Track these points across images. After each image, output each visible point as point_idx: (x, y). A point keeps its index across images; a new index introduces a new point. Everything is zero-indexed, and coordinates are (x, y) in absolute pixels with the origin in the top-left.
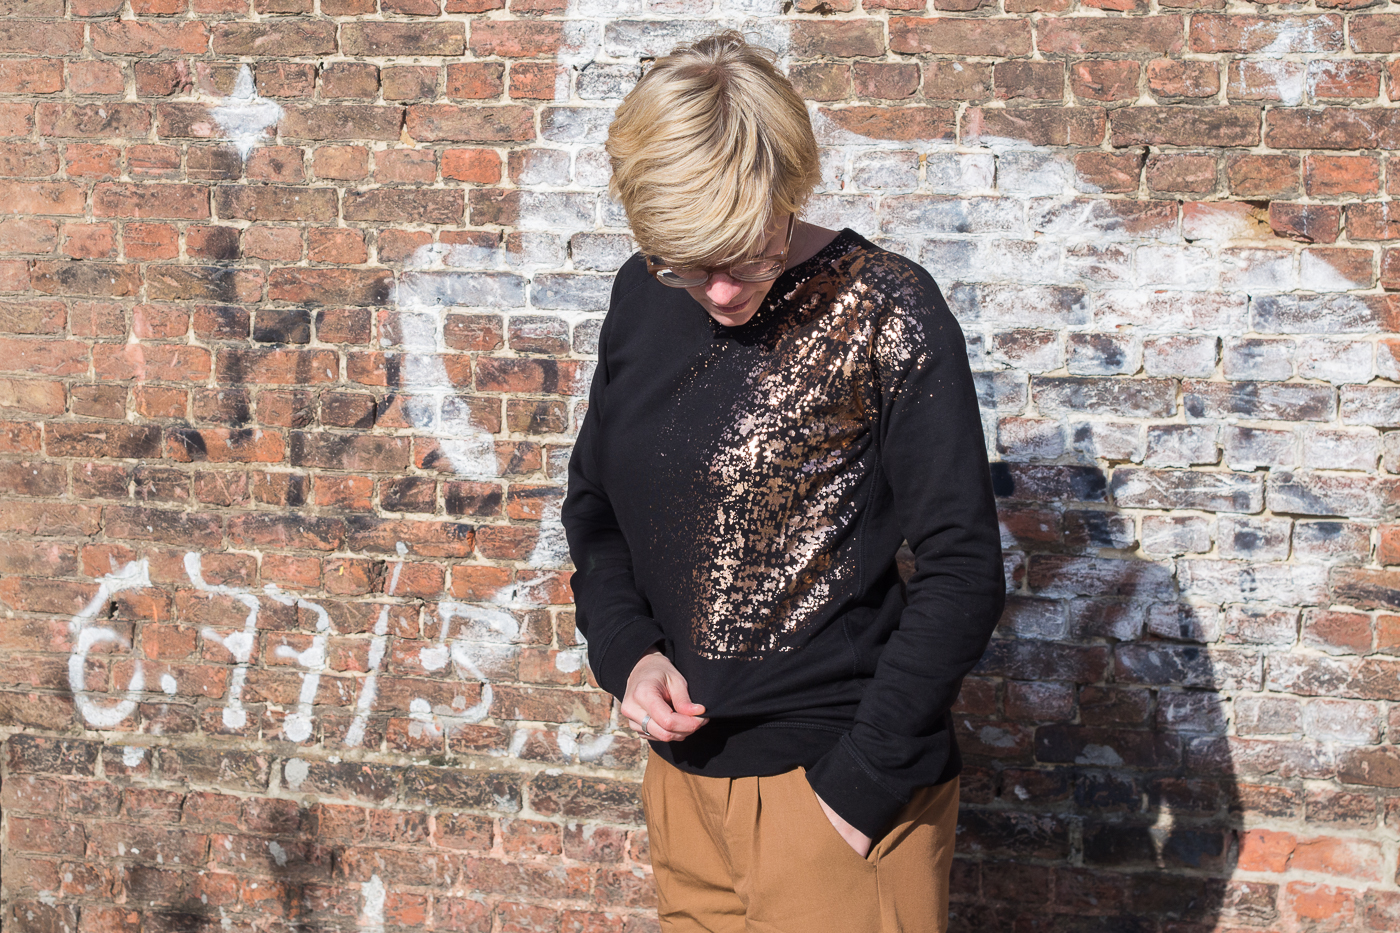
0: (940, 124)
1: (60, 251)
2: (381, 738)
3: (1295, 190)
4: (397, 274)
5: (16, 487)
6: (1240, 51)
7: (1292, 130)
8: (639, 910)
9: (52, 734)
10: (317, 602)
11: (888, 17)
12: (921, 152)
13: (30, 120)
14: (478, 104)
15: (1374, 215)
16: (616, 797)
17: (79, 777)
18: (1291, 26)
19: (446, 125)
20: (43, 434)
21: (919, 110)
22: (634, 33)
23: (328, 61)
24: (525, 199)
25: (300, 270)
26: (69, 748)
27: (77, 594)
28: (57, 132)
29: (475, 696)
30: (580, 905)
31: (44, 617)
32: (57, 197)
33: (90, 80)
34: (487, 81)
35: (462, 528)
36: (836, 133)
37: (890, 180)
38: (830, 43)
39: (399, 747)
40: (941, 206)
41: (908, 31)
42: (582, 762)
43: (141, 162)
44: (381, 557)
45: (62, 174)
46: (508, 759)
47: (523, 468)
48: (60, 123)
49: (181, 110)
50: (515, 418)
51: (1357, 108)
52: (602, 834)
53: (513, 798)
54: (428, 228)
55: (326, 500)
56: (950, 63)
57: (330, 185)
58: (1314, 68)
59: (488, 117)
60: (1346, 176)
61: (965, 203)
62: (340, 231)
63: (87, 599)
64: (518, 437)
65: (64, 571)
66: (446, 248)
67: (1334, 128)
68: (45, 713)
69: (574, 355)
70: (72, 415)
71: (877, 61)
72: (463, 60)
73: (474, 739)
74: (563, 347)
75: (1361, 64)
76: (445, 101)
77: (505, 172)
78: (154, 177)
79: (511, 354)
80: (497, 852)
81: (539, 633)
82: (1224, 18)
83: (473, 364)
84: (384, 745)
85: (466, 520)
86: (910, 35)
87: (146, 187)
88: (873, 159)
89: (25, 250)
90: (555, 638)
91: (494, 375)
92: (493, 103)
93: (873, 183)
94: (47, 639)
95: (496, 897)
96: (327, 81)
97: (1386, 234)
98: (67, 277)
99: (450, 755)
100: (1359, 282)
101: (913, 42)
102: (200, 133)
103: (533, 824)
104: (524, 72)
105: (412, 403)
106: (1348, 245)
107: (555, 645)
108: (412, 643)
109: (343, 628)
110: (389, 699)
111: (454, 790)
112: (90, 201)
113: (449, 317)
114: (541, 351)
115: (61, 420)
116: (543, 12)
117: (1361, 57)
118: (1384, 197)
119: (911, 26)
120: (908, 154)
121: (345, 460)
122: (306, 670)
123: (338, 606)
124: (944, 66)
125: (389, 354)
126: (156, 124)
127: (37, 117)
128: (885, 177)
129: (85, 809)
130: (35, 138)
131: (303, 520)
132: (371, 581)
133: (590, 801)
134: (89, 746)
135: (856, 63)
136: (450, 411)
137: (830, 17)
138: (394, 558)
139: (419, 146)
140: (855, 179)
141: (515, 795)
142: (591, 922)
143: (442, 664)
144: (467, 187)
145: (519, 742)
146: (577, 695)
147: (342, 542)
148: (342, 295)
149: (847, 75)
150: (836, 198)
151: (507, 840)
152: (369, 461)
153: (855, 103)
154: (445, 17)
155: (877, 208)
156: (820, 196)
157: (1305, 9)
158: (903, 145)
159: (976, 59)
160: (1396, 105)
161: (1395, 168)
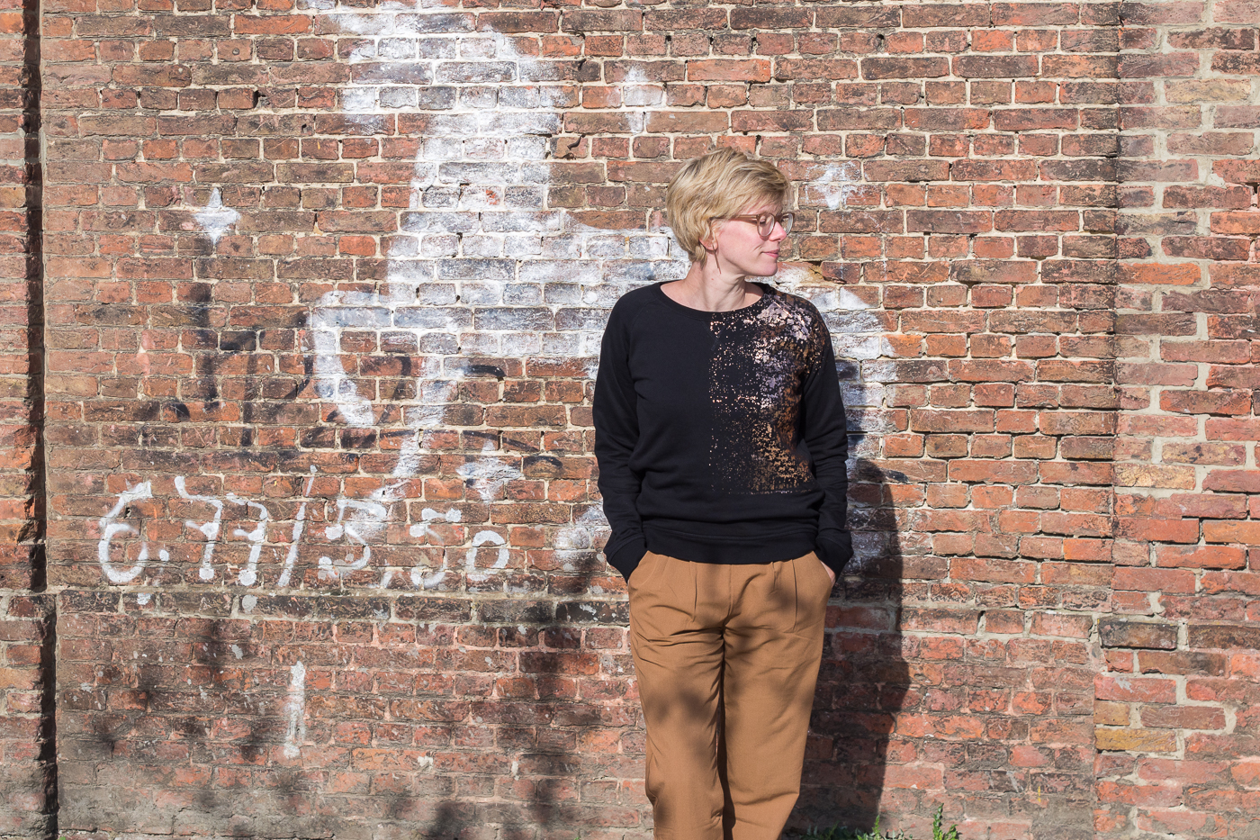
0: (636, 220)
1: (95, 299)
2: (300, 581)
3: (836, 255)
4: (311, 309)
5: (64, 441)
6: (805, 180)
7: (834, 223)
8: (463, 672)
9: (87, 589)
10: (260, 502)
11: (606, 161)
12: (626, 236)
13: (76, 221)
14: (362, 210)
15: (879, 268)
16: (449, 606)
17: (107, 613)
18: (833, 167)
19: (342, 222)
20: (82, 408)
21: (625, 212)
22: (457, 169)
23: (267, 186)
24: (391, 265)
25: (250, 307)
26: (100, 596)
27: (104, 504)
28: (94, 228)
29: (359, 554)
30: (427, 671)
31: (82, 518)
32: (94, 267)
33: (116, 197)
34: (367, 197)
35: (352, 456)
36: (577, 226)
37: (608, 252)
38: (573, 175)
39: (311, 586)
40: (638, 266)
41: (619, 169)
42: (425, 589)
43: (148, 245)
44: (300, 475)
45: (97, 253)
46: (380, 589)
47: (389, 420)
48: (96, 223)
49: (175, 215)
50: (385, 390)
51: (868, 211)
52: (440, 629)
53: (385, 611)
54: (330, 282)
55: (266, 442)
56: (643, 187)
57: (269, 257)
58: (845, 190)
59: (368, 218)
60: (864, 247)
61: (652, 264)
62: (276, 284)
63: (111, 507)
64: (386, 402)
65: (95, 491)
66: (342, 293)
67: (857, 222)
68: (82, 577)
69: (421, 354)
70: (102, 397)
71: (600, 185)
72: (352, 185)
73: (359, 579)
74: (414, 349)
75: (871, 187)
76: (341, 208)
77: (378, 249)
78: (157, 255)
79: (382, 354)
80: (375, 643)
81: (399, 515)
82: (796, 162)
83: (358, 360)
84: (302, 585)
85: (353, 451)
86: (619, 171)
87: (151, 260)
88: (598, 240)
89: (72, 298)
90: (409, 518)
91: (371, 366)
92: (371, 210)
93: (599, 253)
94: (85, 532)
95: (375, 670)
96: (268, 197)
97: (886, 279)
98: (99, 314)
99: (343, 589)
100: (871, 304)
101: (621, 175)
102: (187, 228)
103: (398, 625)
104: (390, 192)
105: (320, 384)
106: (865, 284)
107: (409, 522)
108: (320, 524)
109: (276, 517)
110: (305, 558)
111: (348, 609)
112: (114, 269)
113: (343, 333)
114: (400, 352)
115: (94, 400)
116: (402, 158)
117: (870, 183)
119: (620, 166)
120: (619, 237)
121: (278, 418)
122: (253, 543)
123: (273, 504)
124: (639, 188)
125: (306, 355)
126: (158, 223)
127: (81, 219)
128: (605, 250)
129: (112, 632)
130: (79, 232)
131: (251, 454)
132: (294, 488)
133: (433, 610)
134: (113, 594)
135: (588, 186)
136: (344, 387)
137: (572, 161)
138: (308, 475)
139: (325, 235)
140: (588, 251)
141: (386, 609)
142: (434, 680)
143: (339, 535)
144: (354, 258)
145: (387, 579)
146: (422, 550)
147: (276, 467)
148: (277, 322)
149: (583, 193)
150: (577, 262)
151: (381, 636)
152: (293, 419)
153: (588, 209)
154: (341, 160)
155: (601, 267)
156: (567, 261)
157: (840, 157)
158: (616, 232)
159: (658, 184)
160: (890, 209)
161: (890, 243)
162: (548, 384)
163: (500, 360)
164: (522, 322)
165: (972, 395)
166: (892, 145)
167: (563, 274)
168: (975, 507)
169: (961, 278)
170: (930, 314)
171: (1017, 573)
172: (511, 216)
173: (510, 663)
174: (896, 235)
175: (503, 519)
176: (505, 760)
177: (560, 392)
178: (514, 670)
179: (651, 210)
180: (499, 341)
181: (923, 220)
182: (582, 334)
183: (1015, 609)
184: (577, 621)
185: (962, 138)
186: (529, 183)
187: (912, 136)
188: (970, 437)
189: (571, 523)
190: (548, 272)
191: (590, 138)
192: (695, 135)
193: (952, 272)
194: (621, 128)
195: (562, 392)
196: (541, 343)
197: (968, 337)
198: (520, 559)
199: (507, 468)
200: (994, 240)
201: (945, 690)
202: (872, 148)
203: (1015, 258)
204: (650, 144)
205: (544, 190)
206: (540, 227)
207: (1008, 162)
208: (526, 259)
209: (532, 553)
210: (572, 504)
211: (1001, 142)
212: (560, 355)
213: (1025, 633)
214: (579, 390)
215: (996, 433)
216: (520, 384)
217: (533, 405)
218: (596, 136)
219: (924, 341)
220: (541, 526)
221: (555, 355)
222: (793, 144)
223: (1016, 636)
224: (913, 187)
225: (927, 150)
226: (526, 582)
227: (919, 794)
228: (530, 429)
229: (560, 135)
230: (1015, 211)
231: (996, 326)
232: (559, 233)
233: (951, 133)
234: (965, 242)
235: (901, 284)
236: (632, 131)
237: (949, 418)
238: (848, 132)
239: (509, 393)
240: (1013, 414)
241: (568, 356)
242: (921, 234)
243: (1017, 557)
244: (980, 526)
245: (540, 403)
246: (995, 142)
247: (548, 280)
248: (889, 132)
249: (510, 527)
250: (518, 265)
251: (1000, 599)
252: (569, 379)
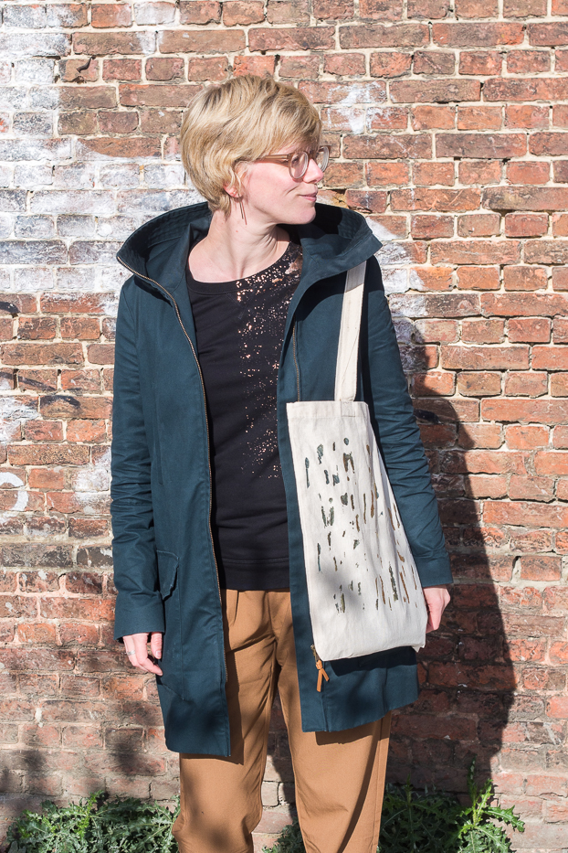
0: (151, 148)
3: (361, 183)
6: (327, 102)
7: (359, 148)
11: (118, 84)
12: (141, 164)
15: (407, 197)
18: (356, 88)
21: (138, 139)
36: (89, 154)
37: (122, 181)
38: (84, 100)
40: (153, 196)
41: (131, 93)
51: (395, 135)
56: (157, 111)
58: (370, 112)
60: (390, 174)
61: (168, 194)
67: (382, 147)
71: (112, 110)
75: (397, 109)
82: (318, 84)
86: (132, 95)
88: (112, 169)
93: (112, 183)
97: (414, 207)
100: (399, 235)
101: (134, 99)
106: (392, 214)
117: (397, 105)
118: (412, 186)
119: (132, 89)
120: (133, 165)
124: (153, 113)
128: (119, 179)
135: (100, 112)
137: (83, 85)
140: (101, 180)
149: (94, 119)
150: (90, 192)
153: (100, 136)
155: (115, 197)
156: (80, 191)
157: (364, 78)
158: (130, 160)
159: (172, 109)
160: (418, 133)
161: (418, 169)
162: (63, 320)
163: (14, 296)
164: (35, 256)
165: (506, 331)
166: (419, 64)
167: (76, 205)
168: (510, 447)
169: (494, 206)
170: (460, 246)
171: (554, 517)
172: (20, 144)
173: (31, 608)
174: (425, 161)
175: (21, 460)
176: (28, 707)
177: (76, 329)
178: (36, 616)
179: (166, 136)
180: (12, 276)
181: (453, 145)
182: (97, 267)
183: (552, 554)
184: (98, 566)
185: (494, 54)
186: (38, 109)
187: (441, 54)
188: (504, 375)
189: (91, 465)
190: (60, 203)
191: (100, 60)
192: (211, 56)
193: (484, 200)
194: (132, 48)
195: (78, 329)
196: (55, 278)
197: (502, 268)
198: (39, 501)
199: (24, 408)
200: (529, 165)
201: (479, 639)
202: (398, 67)
203: (551, 184)
204: (163, 65)
205: (54, 116)
206: (51, 156)
207: (544, 80)
208: (36, 189)
209: (51, 495)
210: (91, 445)
211: (536, 59)
212: (75, 290)
213: (563, 580)
214: (96, 327)
215: (531, 371)
216: (34, 321)
217: (48, 343)
218: (107, 58)
219: (455, 273)
220: (60, 467)
221: (70, 291)
222: (314, 64)
223: (553, 583)
224: (441, 108)
225: (457, 68)
226: (46, 525)
227: (452, 745)
228: (46, 367)
229: (69, 57)
230: (551, 134)
231: (531, 257)
232: (71, 161)
233: (483, 49)
234: (498, 168)
235: (429, 213)
236: (144, 51)
237: (481, 355)
238: (372, 50)
239: (23, 330)
240: (549, 350)
241: (84, 291)
242: (451, 160)
243: (554, 500)
244: (515, 468)
245: (55, 341)
246: (530, 58)
247: (61, 212)
248: (416, 49)
249: (28, 468)
250: (30, 195)
251: (536, 545)
252: (85, 315)
